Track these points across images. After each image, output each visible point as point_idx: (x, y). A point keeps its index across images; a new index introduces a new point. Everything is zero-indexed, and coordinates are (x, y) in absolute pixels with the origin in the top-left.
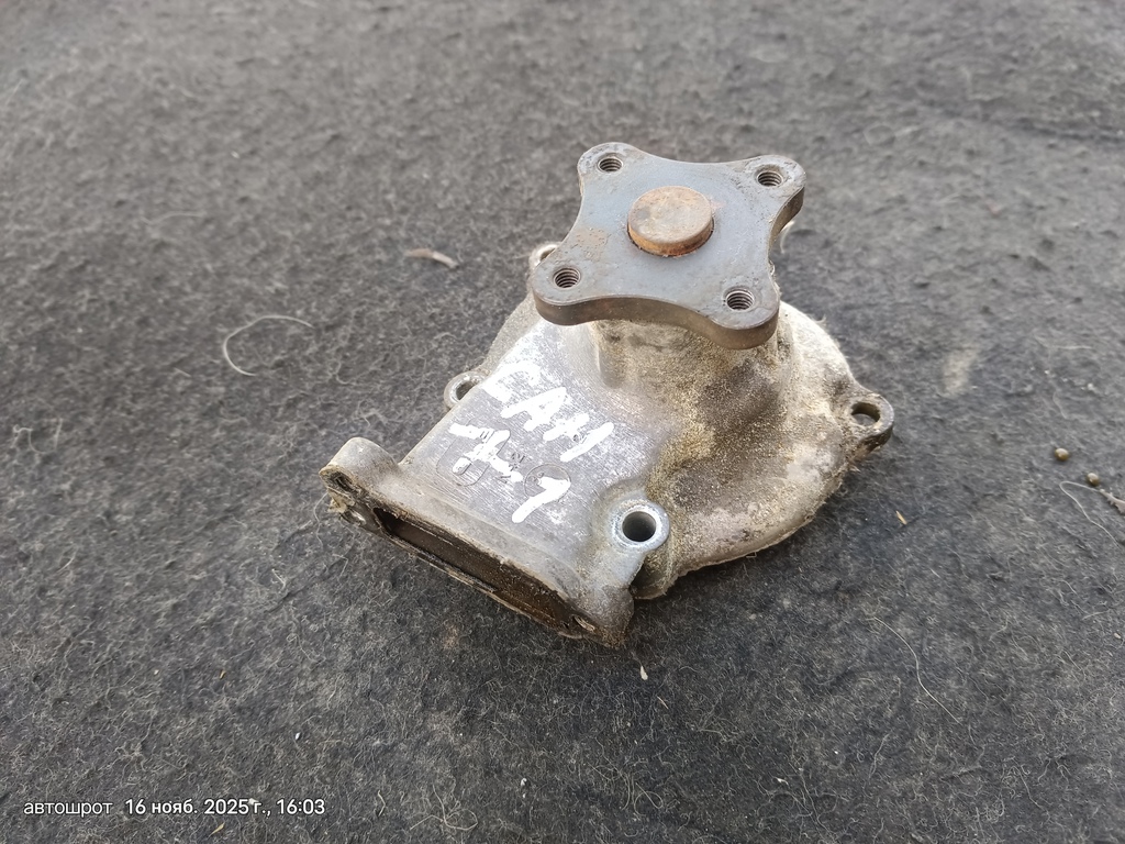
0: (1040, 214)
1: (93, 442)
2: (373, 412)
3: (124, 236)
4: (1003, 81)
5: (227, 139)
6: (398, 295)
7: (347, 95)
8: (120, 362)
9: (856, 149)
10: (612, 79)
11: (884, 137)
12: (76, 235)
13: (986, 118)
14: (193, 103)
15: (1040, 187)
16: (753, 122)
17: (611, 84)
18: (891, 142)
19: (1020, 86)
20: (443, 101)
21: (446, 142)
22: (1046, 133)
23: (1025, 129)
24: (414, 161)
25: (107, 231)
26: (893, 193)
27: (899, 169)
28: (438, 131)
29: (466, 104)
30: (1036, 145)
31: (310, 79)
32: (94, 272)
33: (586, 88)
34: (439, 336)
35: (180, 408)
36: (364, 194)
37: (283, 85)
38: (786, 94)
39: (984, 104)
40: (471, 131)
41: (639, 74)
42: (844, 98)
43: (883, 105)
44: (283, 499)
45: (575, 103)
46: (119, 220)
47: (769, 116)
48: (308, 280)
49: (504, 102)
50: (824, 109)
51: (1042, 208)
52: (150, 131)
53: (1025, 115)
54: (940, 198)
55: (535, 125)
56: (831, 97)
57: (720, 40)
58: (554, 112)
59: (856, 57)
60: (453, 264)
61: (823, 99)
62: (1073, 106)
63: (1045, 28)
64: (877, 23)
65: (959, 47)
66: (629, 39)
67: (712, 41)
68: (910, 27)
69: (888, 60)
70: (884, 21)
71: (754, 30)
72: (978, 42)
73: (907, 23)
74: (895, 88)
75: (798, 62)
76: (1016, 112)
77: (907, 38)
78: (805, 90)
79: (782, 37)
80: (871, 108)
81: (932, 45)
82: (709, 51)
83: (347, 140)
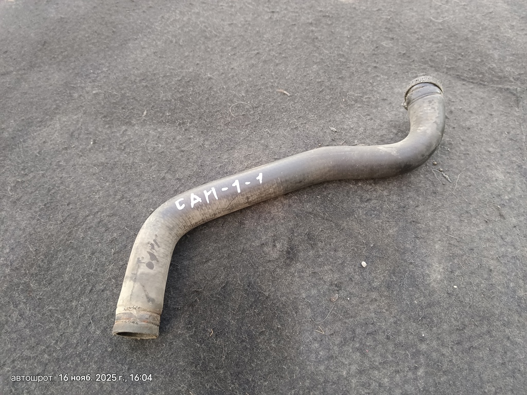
0: (452, 103)
1: (197, 127)
2: (267, 130)
3: (200, 74)
4: (456, 62)
5: (227, 49)
6: (274, 101)
7: (261, 40)
8: (203, 109)
9: (405, 77)
10: (339, 46)
11: (415, 75)
12: (186, 72)
13: (447, 73)
14: (216, 36)
15: (456, 96)
16: (377, 66)
17: (339, 47)
19: (461, 64)
20: (289, 46)
21: (289, 59)
22: (464, 80)
23: (458, 78)
24: (280, 64)
25: (194, 72)
28: (287, 56)
29: (296, 48)
30: (459, 83)
31: (251, 33)
32: (193, 83)
33: (331, 48)
34: (284, 113)
35: (219, 122)
36: (266, 72)
37: (242, 34)
38: (389, 58)
39: (448, 69)
40: (297, 57)
41: (348, 45)
42: (406, 61)
43: (417, 65)
44: (245, 147)
45: (328, 52)
46: (198, 69)
47: (383, 64)
48: (251, 94)
49: (307, 49)
50: (399, 64)
51: (453, 102)
52: (204, 43)
53: (459, 74)
55: (315, 57)
56: (402, 60)
57: (373, 37)
58: (321, 54)
59: (413, 48)
60: (289, 95)
61: (400, 61)
62: (475, 73)
63: (475, 46)
64: (423, 38)
65: (446, 49)
66: (346, 33)
67: (371, 37)
68: (433, 40)
69: (423, 51)
70: (425, 37)
71: (384, 35)
72: (453, 48)
73: (432, 39)
74: (422, 60)
75: (396, 48)
76: (457, 72)
77: (431, 44)
78: (395, 57)
79: (393, 39)
80: (413, 65)
81: (438, 47)
82: (369, 40)
83: (261, 55)
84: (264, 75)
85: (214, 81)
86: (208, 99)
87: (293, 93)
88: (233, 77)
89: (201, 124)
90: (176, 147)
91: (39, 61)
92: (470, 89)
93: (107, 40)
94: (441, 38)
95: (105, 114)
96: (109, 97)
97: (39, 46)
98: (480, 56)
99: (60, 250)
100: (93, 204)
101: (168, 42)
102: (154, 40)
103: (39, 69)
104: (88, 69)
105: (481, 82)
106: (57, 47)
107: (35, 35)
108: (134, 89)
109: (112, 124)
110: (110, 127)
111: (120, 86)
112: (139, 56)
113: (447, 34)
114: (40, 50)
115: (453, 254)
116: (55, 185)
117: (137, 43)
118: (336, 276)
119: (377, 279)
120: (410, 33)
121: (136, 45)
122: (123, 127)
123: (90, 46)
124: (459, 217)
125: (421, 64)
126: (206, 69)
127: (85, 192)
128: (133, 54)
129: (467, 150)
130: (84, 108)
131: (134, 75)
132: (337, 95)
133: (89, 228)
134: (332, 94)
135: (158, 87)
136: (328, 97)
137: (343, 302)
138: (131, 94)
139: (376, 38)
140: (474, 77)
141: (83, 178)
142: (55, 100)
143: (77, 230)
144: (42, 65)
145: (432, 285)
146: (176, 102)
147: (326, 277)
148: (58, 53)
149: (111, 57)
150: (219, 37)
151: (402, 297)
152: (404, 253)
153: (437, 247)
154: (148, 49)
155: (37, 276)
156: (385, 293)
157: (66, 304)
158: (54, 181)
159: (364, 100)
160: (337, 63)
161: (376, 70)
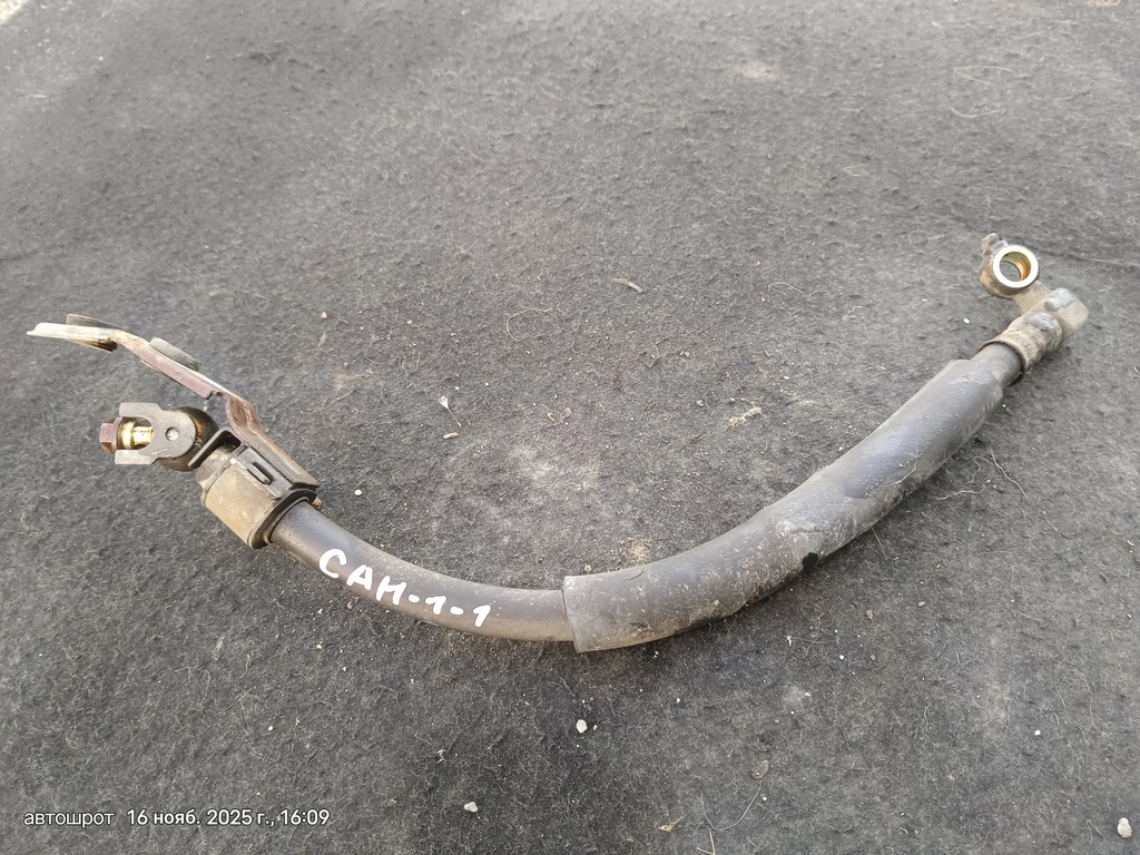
1: (438, 367)
2: (592, 370)
3: (443, 249)
4: (1013, 208)
5: (502, 192)
6: (607, 305)
7: (576, 170)
8: (448, 325)
9: (900, 246)
10: (749, 178)
11: (921, 239)
12: (412, 244)
16: (836, 220)
17: (748, 182)
18: (924, 244)
19: (1023, 212)
20: (637, 181)
21: (639, 210)
24: (618, 221)
25: (431, 244)
26: (918, 280)
27: (926, 263)
28: (634, 203)
29: (653, 185)
31: (553, 155)
32: (427, 269)
33: (732, 183)
34: (630, 333)
35: (486, 356)
36: (587, 240)
37: (534, 157)
38: (862, 202)
39: (995, 222)
40: (655, 205)
41: (768, 176)
42: (900, 208)
43: (925, 217)
45: (724, 193)
46: (438, 238)
47: (849, 216)
48: (554, 291)
49: (678, 186)
50: (885, 215)
52: (451, 180)
54: (947, 285)
55: (696, 205)
56: (892, 207)
57: (825, 156)
58: (709, 198)
59: (915, 179)
60: (640, 290)
61: (887, 208)
62: (1056, 231)
63: (1054, 170)
64: (936, 154)
65: (989, 178)
66: (763, 149)
67: (820, 157)
68: (958, 160)
69: (937, 183)
70: (941, 152)
71: (849, 151)
72: (1003, 176)
73: (957, 156)
74: (937, 205)
75: (875, 178)
76: (1016, 231)
77: (955, 168)
78: (876, 200)
79: (868, 158)
80: (917, 218)
81: (970, 175)
82: (816, 164)
83: (577, 202)
84: (583, 247)
85: (473, 263)
86: (460, 303)
87: (649, 285)
88: (515, 252)
89: (446, 359)
90: (391, 412)
91: (93, 226)
92: (1048, 270)
93: (241, 176)
94: (976, 154)
95: (236, 342)
96: (244, 304)
97: (94, 192)
98: (1066, 193)
99: (133, 657)
100: (206, 549)
101: (373, 178)
102: (343, 175)
103: (93, 245)
104: (199, 244)
106: (134, 194)
107: (87, 170)
108: (300, 284)
109: (251, 364)
110: (245, 372)
111: (269, 279)
112: (309, 210)
113: (989, 145)
114: (95, 203)
115: (1033, 658)
116: (123, 506)
117: (305, 183)
118: (763, 716)
119: (857, 721)
120: (907, 145)
121: (304, 187)
122: (276, 371)
123: (203, 191)
124: (1042, 570)
125: (936, 215)
126: (456, 238)
127: (190, 521)
128: (299, 206)
129: (1051, 410)
130: (190, 331)
131: (298, 253)
132: (748, 288)
133: (198, 605)
134: (735, 288)
135: (352, 280)
136: (727, 294)
137: (780, 779)
138: (294, 297)
139: (829, 159)
140: (1054, 240)
141: (186, 489)
142: (128, 314)
143: (171, 610)
144: (100, 235)
145: (988, 734)
146: (392, 312)
147: (739, 719)
148: (135, 208)
149: (248, 214)
150: (484, 166)
151: (918, 767)
152: (918, 658)
153: (993, 642)
154: (330, 195)
155: (79, 719)
156: (879, 757)
157: (143, 784)
158: (122, 497)
159: (809, 300)
160: (744, 216)
161: (834, 229)
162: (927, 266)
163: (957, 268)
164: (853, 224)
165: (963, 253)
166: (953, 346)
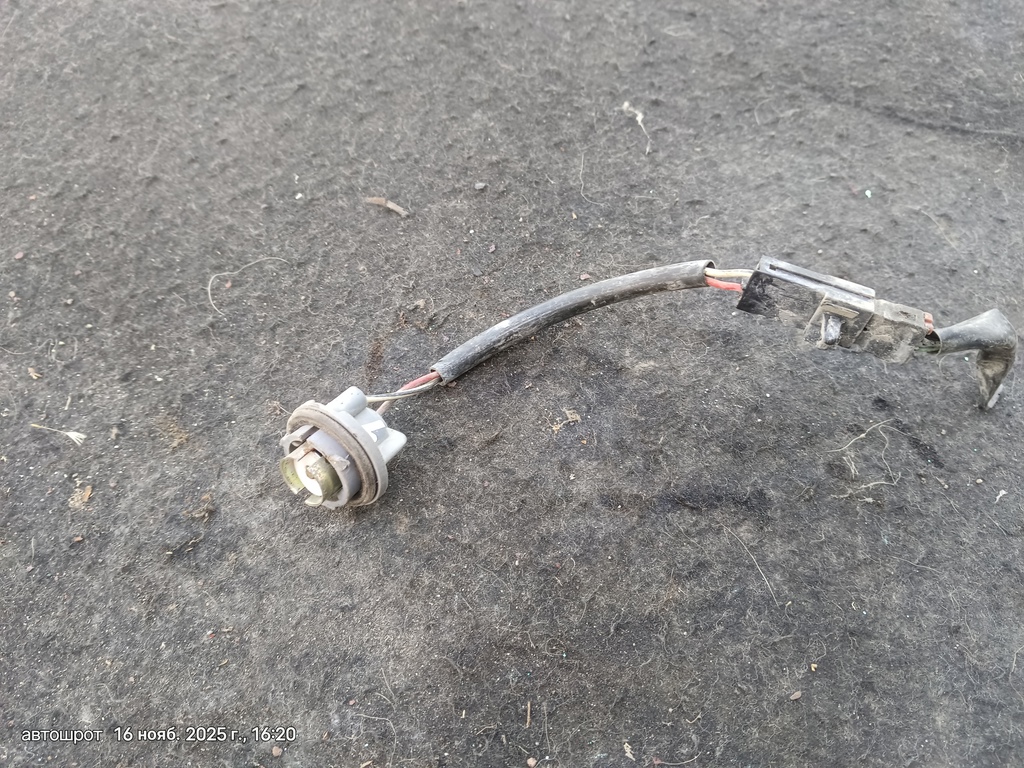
0: (891, 196)
3: (120, 170)
4: (876, 70)
6: (359, 238)
7: (311, 47)
9: (746, 128)
10: (544, 47)
11: (770, 117)
12: (77, 166)
13: (857, 104)
14: (174, 45)
16: (661, 97)
17: (542, 52)
18: (776, 122)
19: (888, 73)
20: (396, 58)
22: (907, 121)
23: (889, 116)
25: (104, 164)
27: (780, 148)
29: (416, 63)
30: (896, 131)
31: (278, 28)
33: (521, 55)
35: (177, 328)
36: (327, 143)
37: (254, 33)
38: (692, 72)
39: (857, 90)
41: (567, 44)
42: (740, 78)
43: (772, 87)
45: (512, 68)
46: (115, 154)
47: (676, 91)
48: (282, 220)
49: (450, 63)
50: (723, 87)
51: (893, 191)
53: (890, 103)
54: (810, 178)
55: (475, 87)
56: (729, 77)
57: (638, 14)
58: (493, 76)
59: (754, 38)
60: (404, 213)
61: (723, 78)
62: (931, 97)
63: (918, 20)
65: (843, 34)
66: (559, 8)
67: (632, 15)
68: (803, 12)
69: (781, 43)
71: (669, 7)
72: (859, 30)
73: (800, 7)
74: (785, 71)
75: (704, 40)
76: (883, 99)
77: (799, 23)
78: (708, 68)
79: (693, 15)
80: (762, 89)
81: (819, 31)
82: (628, 25)
83: (312, 91)
84: (323, 154)
85: (163, 188)
87: (417, 205)
88: (224, 168)
92: (929, 148)
94: (822, 4)
98: (937, 48)
105: (955, 124)
125: (784, 84)
140: (931, 109)
150: (183, 49)
159: (636, 212)
160: (541, 98)
161: (659, 110)
162: (783, 151)
163: (820, 153)
164: (682, 102)
165: (825, 132)
166: (829, 263)
